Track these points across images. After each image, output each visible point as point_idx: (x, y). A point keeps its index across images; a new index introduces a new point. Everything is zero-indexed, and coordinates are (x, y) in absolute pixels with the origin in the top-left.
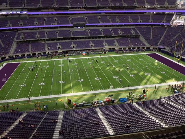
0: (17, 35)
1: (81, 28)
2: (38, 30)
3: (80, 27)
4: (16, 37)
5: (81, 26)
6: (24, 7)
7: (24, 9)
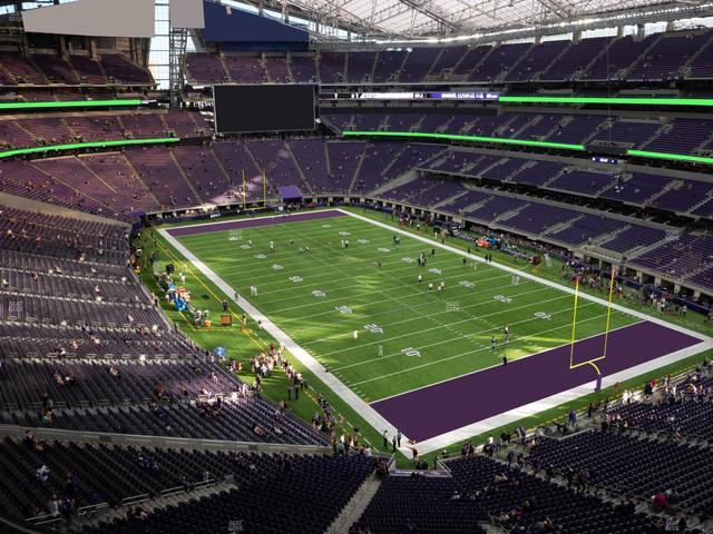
0: (436, 156)
1: (609, 162)
2: (491, 152)
3: (606, 160)
4: (428, 160)
5: (617, 157)
6: (496, 82)
7: (499, 85)
